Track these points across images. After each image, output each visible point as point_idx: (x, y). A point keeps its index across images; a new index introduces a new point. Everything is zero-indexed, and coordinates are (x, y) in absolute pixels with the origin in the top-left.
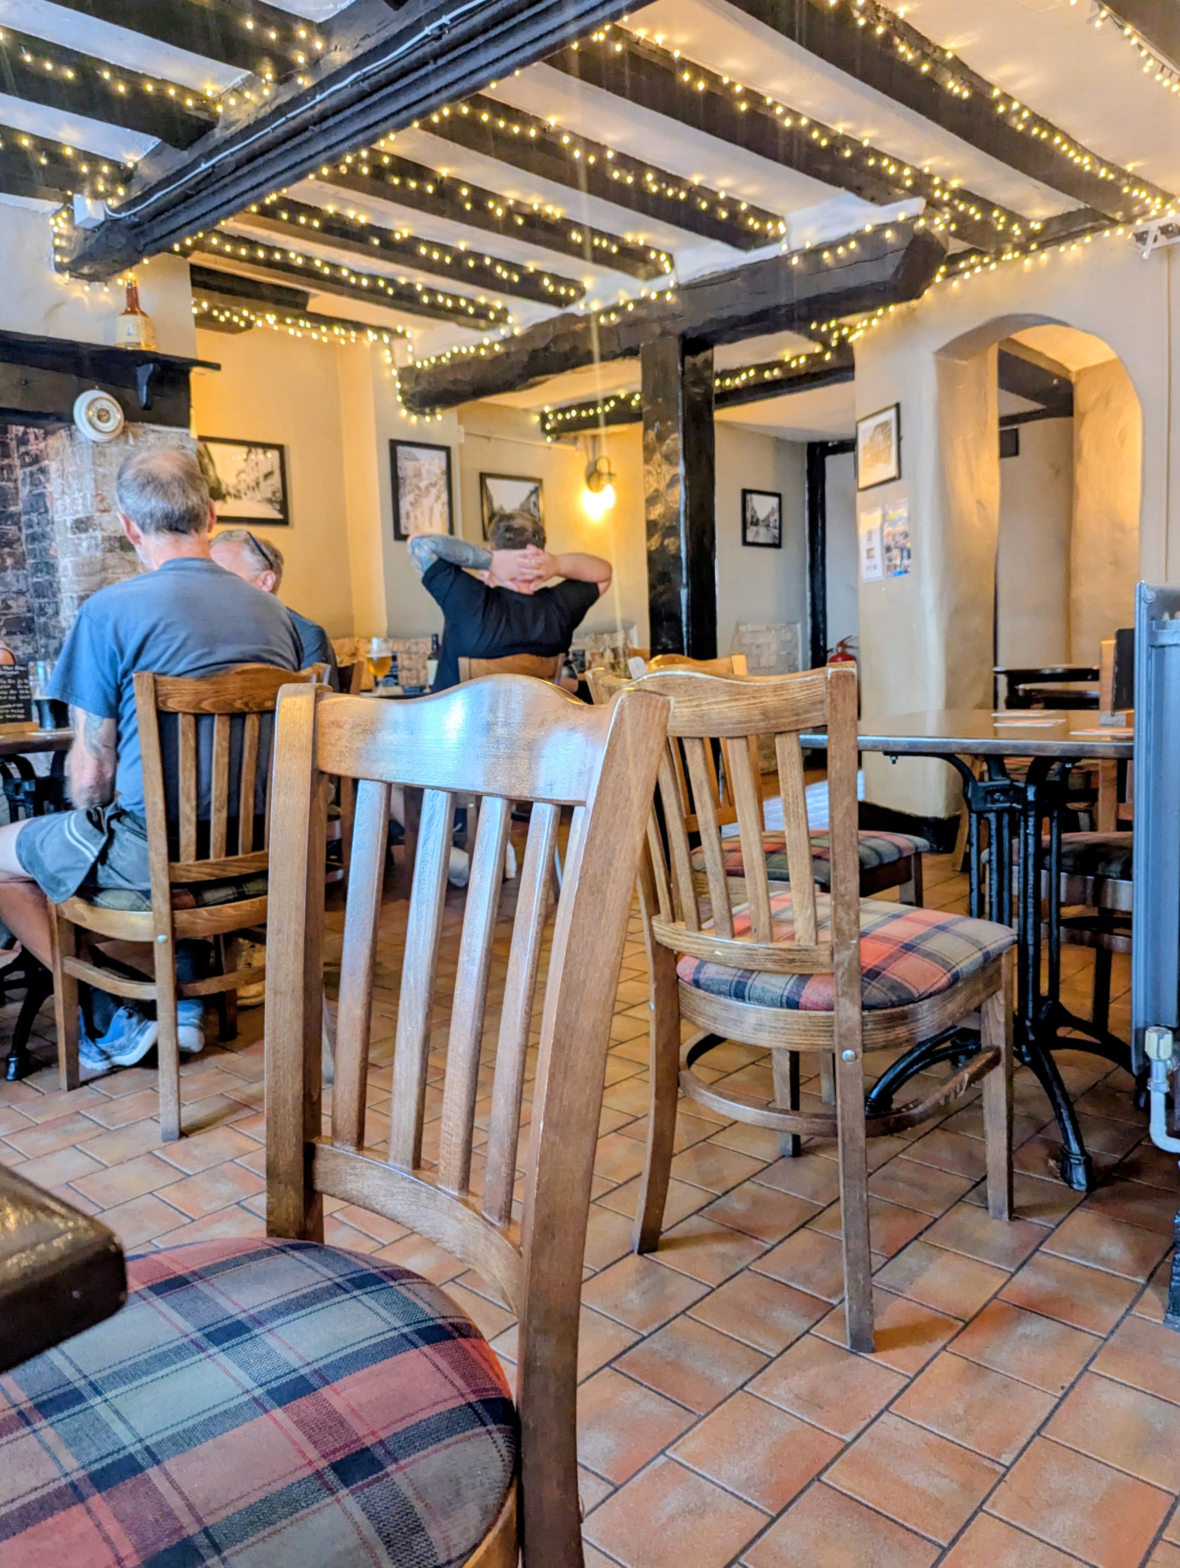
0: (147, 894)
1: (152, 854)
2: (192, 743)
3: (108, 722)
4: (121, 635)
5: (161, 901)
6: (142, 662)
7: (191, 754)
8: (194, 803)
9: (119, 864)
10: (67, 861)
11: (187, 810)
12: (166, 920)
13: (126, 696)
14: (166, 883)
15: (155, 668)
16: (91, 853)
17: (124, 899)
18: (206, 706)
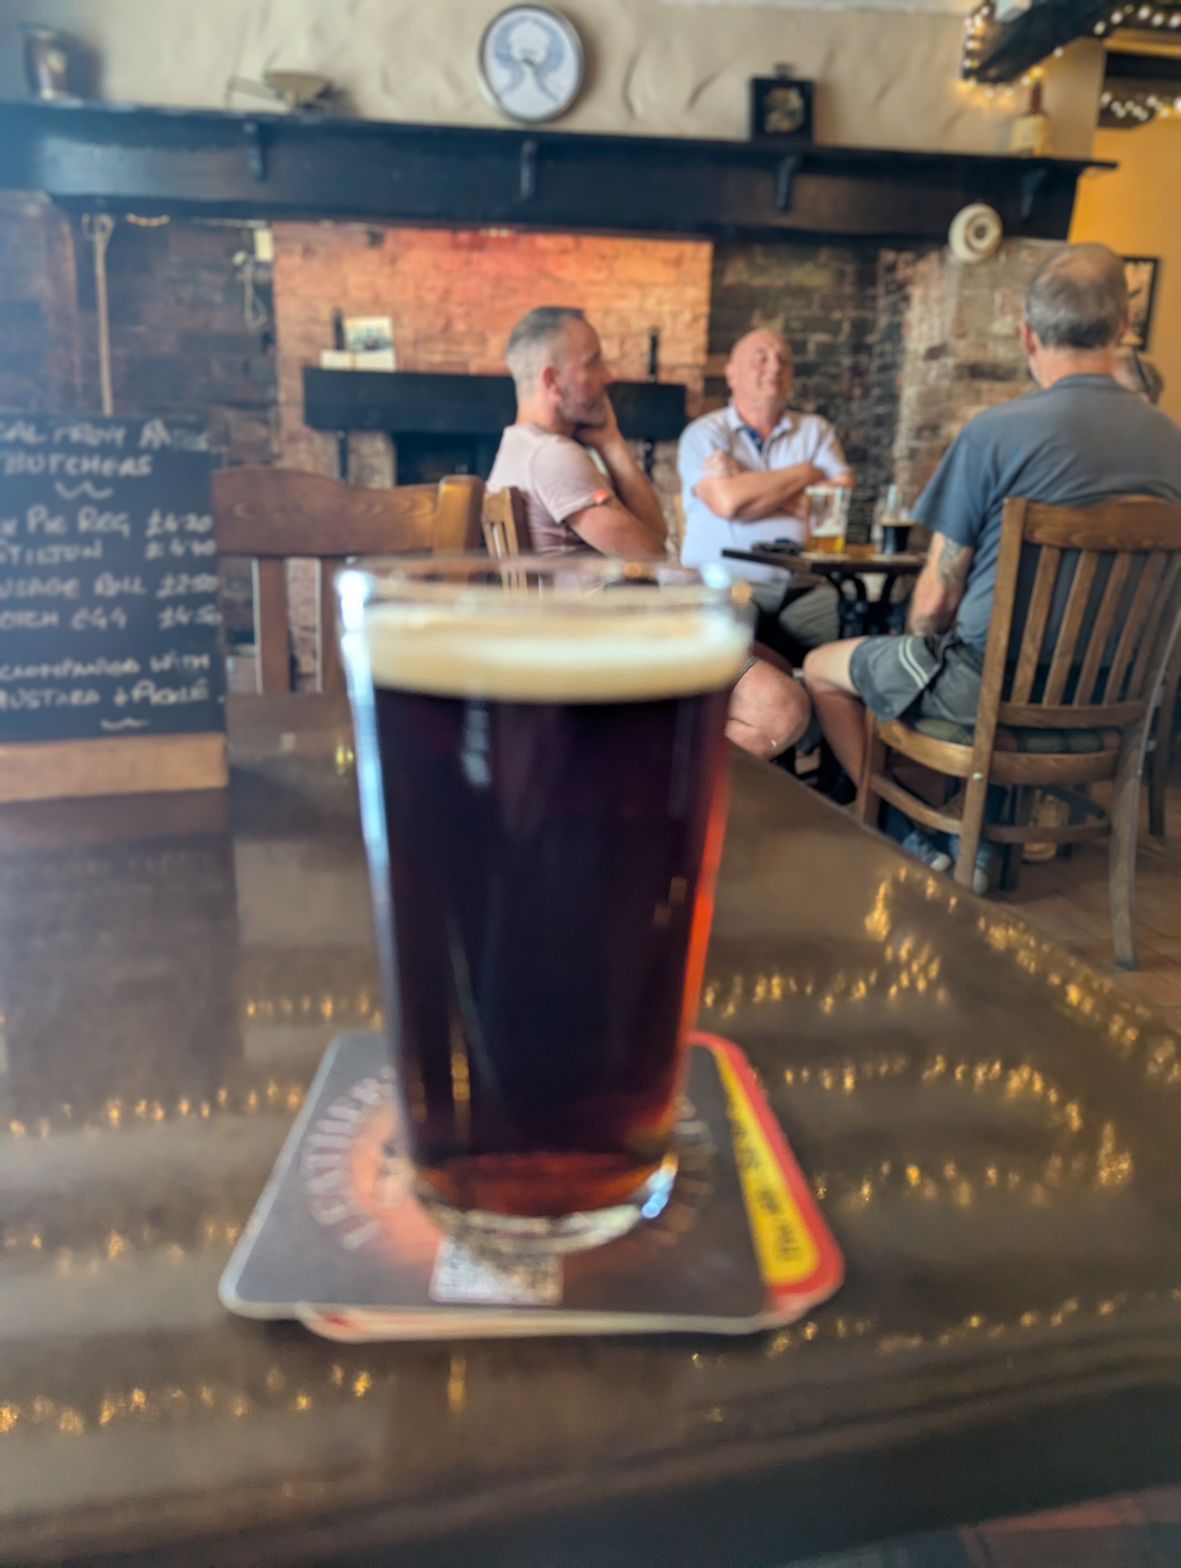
0: (970, 730)
1: (984, 691)
2: (1051, 579)
3: (965, 551)
4: (1001, 458)
5: (984, 739)
6: (1017, 488)
7: (1047, 591)
8: (1038, 643)
9: (947, 695)
10: (896, 683)
11: (1030, 649)
12: (985, 759)
13: (991, 523)
14: (992, 720)
15: (1030, 495)
16: (921, 678)
17: (945, 730)
18: (1076, 539)
